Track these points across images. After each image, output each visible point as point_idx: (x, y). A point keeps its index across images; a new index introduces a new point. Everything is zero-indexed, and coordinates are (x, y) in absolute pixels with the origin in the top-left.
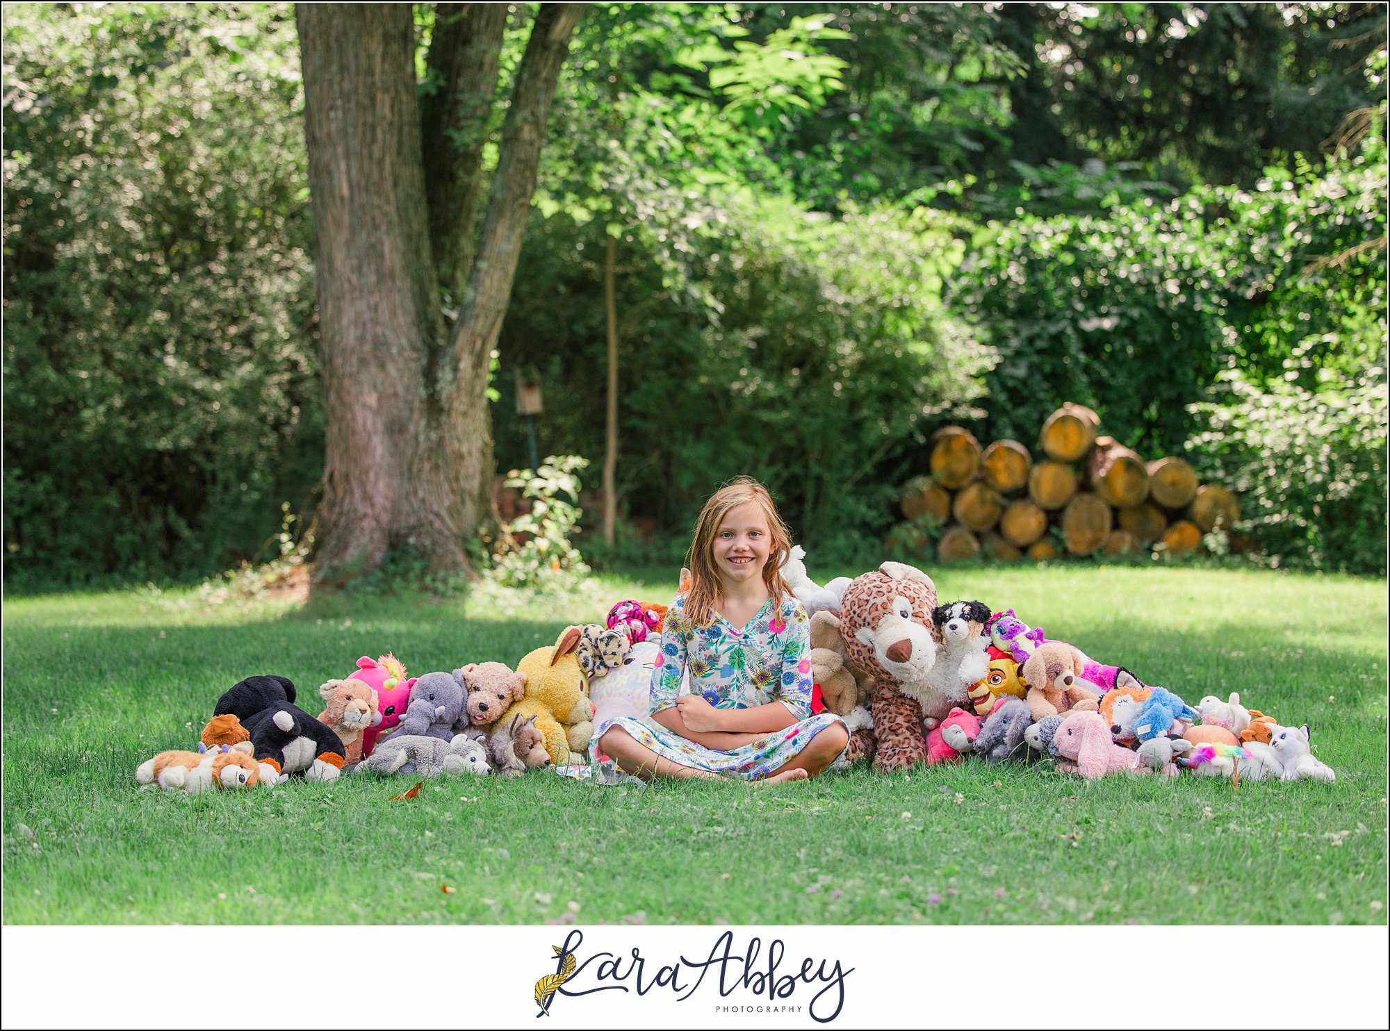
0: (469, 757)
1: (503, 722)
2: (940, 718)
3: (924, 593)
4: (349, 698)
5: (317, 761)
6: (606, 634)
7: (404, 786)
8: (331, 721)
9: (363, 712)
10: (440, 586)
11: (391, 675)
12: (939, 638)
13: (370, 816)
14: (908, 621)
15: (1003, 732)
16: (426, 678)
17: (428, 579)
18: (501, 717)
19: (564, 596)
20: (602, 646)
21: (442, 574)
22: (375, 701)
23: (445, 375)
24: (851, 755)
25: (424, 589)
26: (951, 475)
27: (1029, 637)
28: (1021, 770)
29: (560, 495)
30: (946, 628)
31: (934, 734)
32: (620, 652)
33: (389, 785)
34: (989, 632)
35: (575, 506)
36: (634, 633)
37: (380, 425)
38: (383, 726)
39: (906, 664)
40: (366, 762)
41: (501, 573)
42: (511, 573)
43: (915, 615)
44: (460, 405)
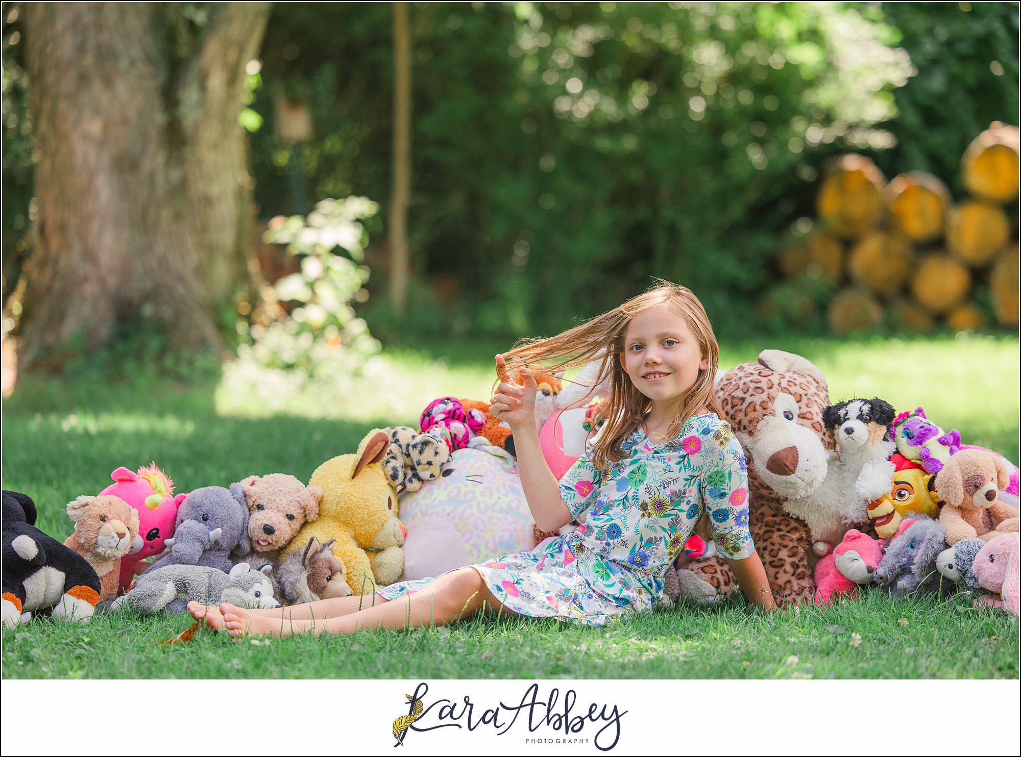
0: (252, 592)
1: (293, 548)
2: (834, 541)
3: (813, 389)
4: (103, 519)
5: (67, 596)
6: (420, 438)
7: (175, 626)
8: (81, 546)
9: (121, 536)
10: (184, 370)
11: (154, 490)
12: (831, 444)
13: (139, 662)
14: (793, 425)
15: (911, 558)
16: (197, 494)
17: (169, 362)
18: (290, 542)
19: (344, 384)
20: (415, 454)
21: (186, 353)
22: (135, 522)
23: (189, 96)
24: (723, 588)
25: (164, 373)
26: (846, 220)
27: (943, 442)
28: (931, 605)
29: (338, 251)
30: (840, 431)
31: (826, 561)
32: (437, 461)
33: (156, 625)
34: (893, 436)
35: (358, 264)
36: (454, 437)
37: (106, 159)
38: (143, 553)
39: (792, 478)
40: (126, 597)
41: (262, 351)
42: (275, 353)
43: (802, 416)
44: (209, 134)
